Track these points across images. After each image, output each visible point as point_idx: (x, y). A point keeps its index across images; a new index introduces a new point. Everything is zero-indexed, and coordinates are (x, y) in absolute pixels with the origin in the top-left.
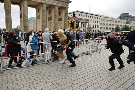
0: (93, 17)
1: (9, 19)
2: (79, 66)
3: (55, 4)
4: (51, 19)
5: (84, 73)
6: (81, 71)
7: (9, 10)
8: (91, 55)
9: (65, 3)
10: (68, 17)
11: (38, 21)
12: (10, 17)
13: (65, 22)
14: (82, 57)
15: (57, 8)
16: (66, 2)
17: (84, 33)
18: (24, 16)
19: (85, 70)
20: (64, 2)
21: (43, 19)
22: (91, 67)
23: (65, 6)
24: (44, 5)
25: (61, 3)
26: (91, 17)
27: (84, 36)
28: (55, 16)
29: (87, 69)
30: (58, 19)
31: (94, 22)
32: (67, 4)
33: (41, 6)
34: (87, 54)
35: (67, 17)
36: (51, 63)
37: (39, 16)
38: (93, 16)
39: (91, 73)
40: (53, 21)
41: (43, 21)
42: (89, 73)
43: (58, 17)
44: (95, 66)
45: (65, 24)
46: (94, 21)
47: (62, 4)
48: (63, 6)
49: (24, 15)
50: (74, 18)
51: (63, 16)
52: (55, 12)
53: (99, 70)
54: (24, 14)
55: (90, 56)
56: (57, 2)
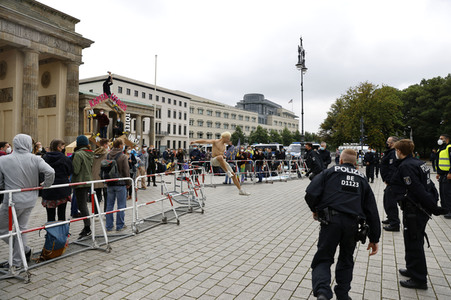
0: (166, 100)
2: (146, 265)
3: (28, 44)
4: (10, 99)
5: (170, 287)
6: (159, 285)
8: (178, 223)
9: (67, 47)
10: (80, 94)
13: (67, 111)
14: (148, 233)
15: (34, 59)
16: (70, 43)
17: (144, 152)
19: (171, 277)
20: (64, 40)
22: (189, 266)
23: (69, 55)
25: (52, 42)
26: (160, 99)
27: (143, 162)
28: (27, 87)
29: (178, 272)
30: (40, 98)
31: (169, 116)
32: (77, 49)
34: (165, 222)
35: (77, 96)
36: (32, 272)
38: (167, 96)
39: (193, 284)
40: (15, 105)
42: (186, 285)
43: (41, 92)
44: (201, 259)
45: (66, 118)
46: (169, 112)
47: (57, 47)
48: (60, 53)
50: (107, 100)
52: (26, 70)
53: (216, 269)
55: (176, 227)
56: (37, 37)
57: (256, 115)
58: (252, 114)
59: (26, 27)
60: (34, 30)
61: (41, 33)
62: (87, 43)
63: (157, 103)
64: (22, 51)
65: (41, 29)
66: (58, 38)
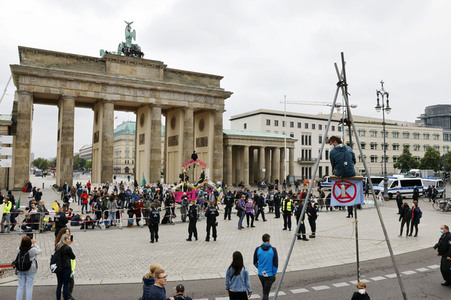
0: (317, 127)
1: (68, 149)
3: (186, 104)
4: (177, 144)
7: (69, 128)
9: (213, 100)
10: (224, 135)
11: (139, 147)
12: (70, 143)
13: (214, 149)
15: (190, 114)
16: (215, 97)
18: (105, 139)
20: (210, 96)
21: (152, 145)
23: (216, 107)
24: (155, 108)
25: (202, 99)
28: (186, 134)
30: (197, 140)
31: (320, 142)
32: (220, 100)
33: (149, 111)
35: (222, 137)
37: (143, 135)
40: (179, 147)
41: (153, 151)
43: (198, 135)
45: (214, 155)
46: (320, 138)
47: (206, 102)
48: (208, 106)
49: (104, 136)
51: (210, 133)
52: (185, 123)
54: (103, 133)
56: (192, 98)
57: (440, 131)
58: (432, 131)
59: (185, 93)
60: (190, 94)
61: (195, 95)
62: (227, 95)
63: (306, 130)
64: (183, 109)
65: (194, 92)
66: (206, 96)
